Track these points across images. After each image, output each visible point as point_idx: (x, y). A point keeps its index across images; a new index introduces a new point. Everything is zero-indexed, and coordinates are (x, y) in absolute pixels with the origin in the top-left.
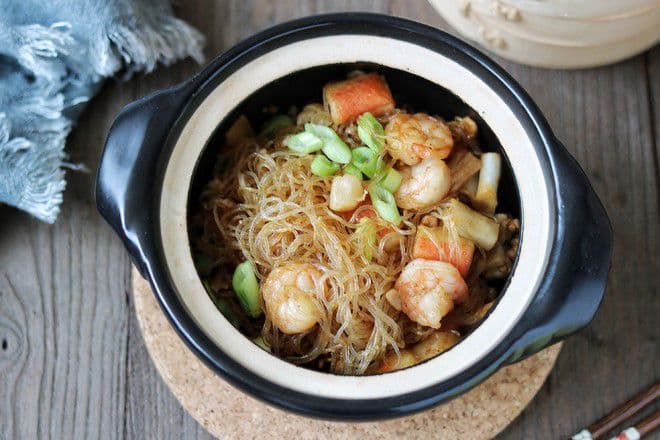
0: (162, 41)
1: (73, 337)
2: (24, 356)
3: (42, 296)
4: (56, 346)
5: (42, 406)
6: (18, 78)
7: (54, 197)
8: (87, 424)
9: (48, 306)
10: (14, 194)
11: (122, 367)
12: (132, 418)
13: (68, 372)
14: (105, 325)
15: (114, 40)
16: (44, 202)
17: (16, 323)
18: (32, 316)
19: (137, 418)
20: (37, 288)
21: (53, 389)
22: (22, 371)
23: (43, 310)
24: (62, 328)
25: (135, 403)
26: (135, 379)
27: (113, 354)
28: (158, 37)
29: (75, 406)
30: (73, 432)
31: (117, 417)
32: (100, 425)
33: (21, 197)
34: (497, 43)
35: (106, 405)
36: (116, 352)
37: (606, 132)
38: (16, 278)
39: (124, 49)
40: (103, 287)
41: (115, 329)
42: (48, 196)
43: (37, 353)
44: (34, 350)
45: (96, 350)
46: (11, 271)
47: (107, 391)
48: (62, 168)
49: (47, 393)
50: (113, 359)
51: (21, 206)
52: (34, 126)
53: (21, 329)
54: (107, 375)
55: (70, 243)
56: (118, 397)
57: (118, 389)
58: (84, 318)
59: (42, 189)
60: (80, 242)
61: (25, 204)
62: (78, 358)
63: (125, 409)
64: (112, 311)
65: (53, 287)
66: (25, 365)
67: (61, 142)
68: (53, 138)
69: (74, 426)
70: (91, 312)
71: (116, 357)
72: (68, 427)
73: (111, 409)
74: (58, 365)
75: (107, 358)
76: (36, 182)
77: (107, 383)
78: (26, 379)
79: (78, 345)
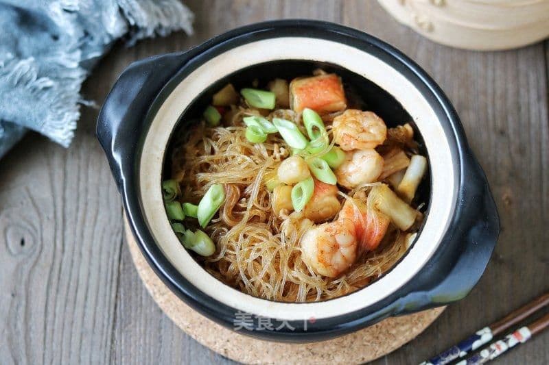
0: (160, 12)
1: (78, 238)
2: (37, 252)
3: (55, 206)
4: (63, 245)
5: (50, 291)
6: (46, 37)
7: (69, 124)
8: (85, 307)
9: (59, 214)
10: (38, 121)
11: (116, 263)
12: (121, 306)
13: (72, 265)
14: (104, 230)
15: (122, 6)
16: (61, 129)
17: (32, 225)
18: (46, 220)
19: (125, 306)
20: (51, 199)
21: (59, 279)
22: (36, 263)
23: (55, 217)
24: (69, 231)
25: (124, 295)
26: (126, 276)
27: (109, 253)
28: (158, 9)
29: (76, 291)
30: (73, 313)
31: (110, 301)
32: (95, 309)
33: (44, 124)
34: (426, 26)
35: (101, 292)
36: (112, 252)
37: (511, 100)
38: (35, 192)
39: (129, 14)
40: (103, 201)
41: (112, 234)
42: (65, 123)
43: (48, 249)
44: (46, 247)
45: (96, 249)
46: (31, 186)
47: (102, 282)
48: (78, 104)
49: (55, 280)
50: (109, 257)
51: (43, 131)
52: (56, 72)
53: (36, 231)
54: (103, 270)
55: (79, 167)
56: (111, 287)
57: (112, 281)
58: (87, 224)
59: (60, 118)
60: (87, 166)
61: (46, 129)
62: (81, 254)
63: (117, 296)
64: (110, 220)
65: (64, 200)
66: (38, 257)
67: (77, 86)
68: (71, 84)
69: (74, 308)
70: (93, 220)
71: (111, 255)
72: (69, 308)
73: (105, 295)
74: (65, 259)
75: (104, 256)
76: (56, 112)
77: (103, 276)
78: (37, 269)
79: (81, 244)
